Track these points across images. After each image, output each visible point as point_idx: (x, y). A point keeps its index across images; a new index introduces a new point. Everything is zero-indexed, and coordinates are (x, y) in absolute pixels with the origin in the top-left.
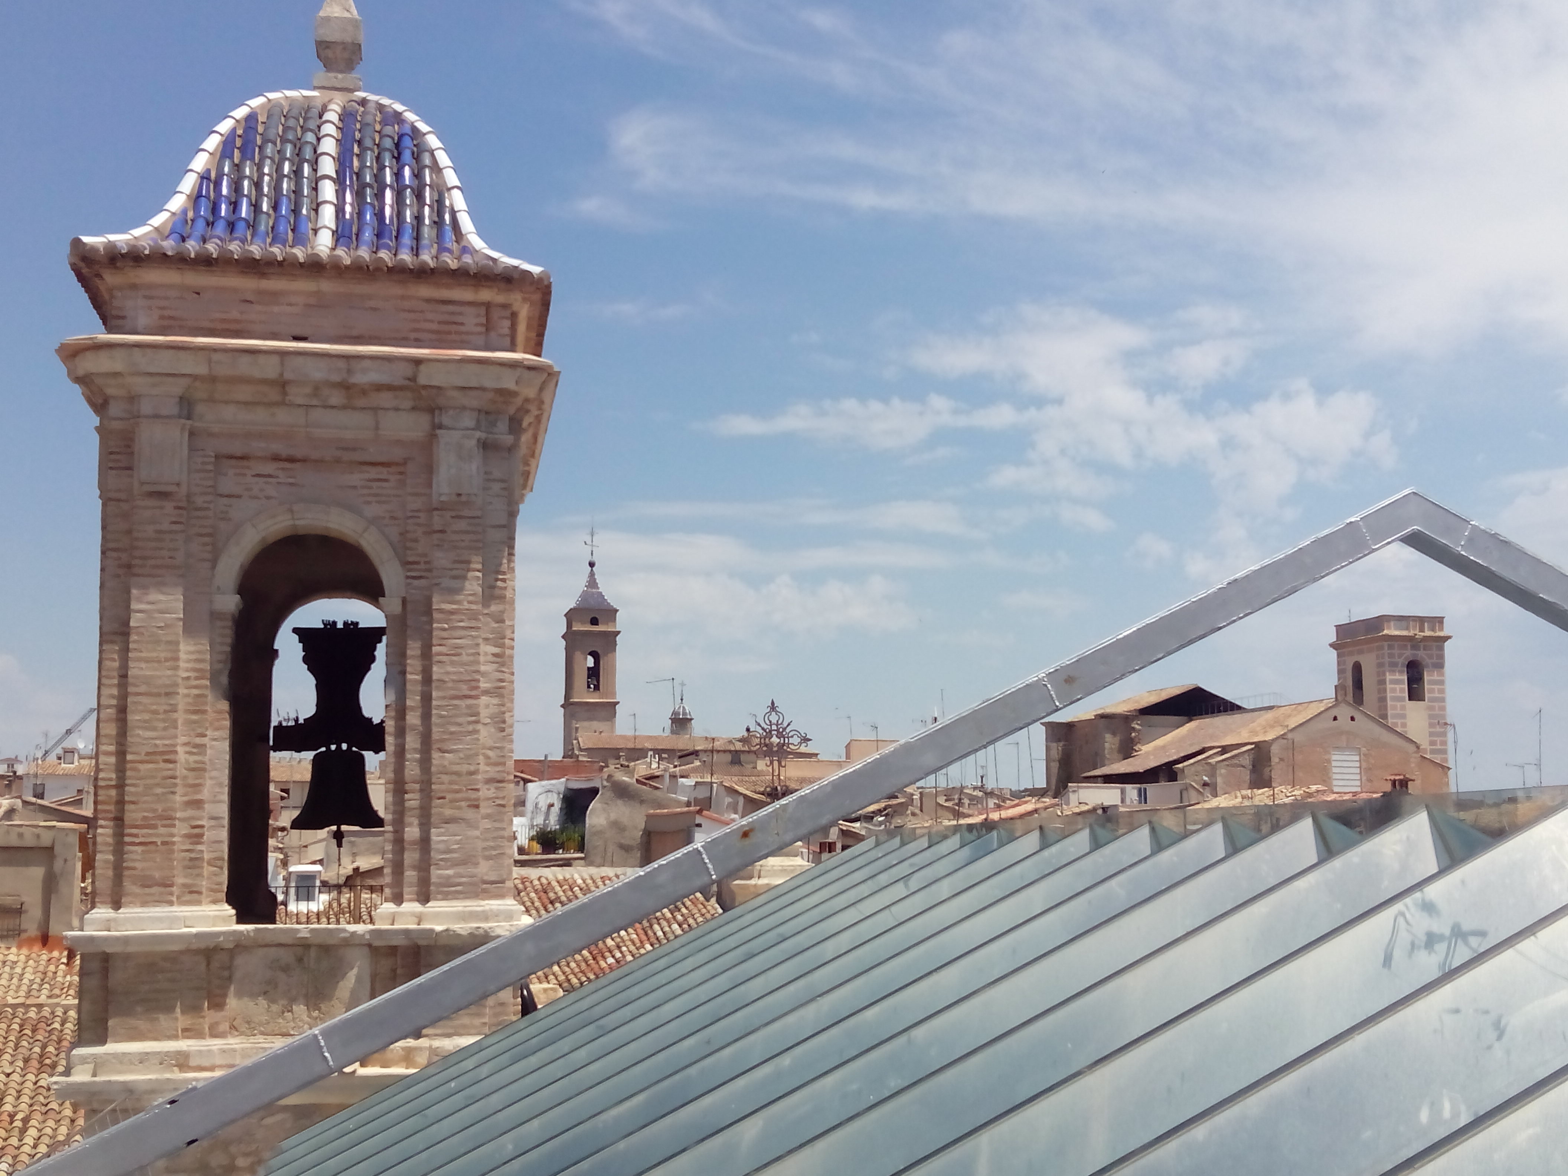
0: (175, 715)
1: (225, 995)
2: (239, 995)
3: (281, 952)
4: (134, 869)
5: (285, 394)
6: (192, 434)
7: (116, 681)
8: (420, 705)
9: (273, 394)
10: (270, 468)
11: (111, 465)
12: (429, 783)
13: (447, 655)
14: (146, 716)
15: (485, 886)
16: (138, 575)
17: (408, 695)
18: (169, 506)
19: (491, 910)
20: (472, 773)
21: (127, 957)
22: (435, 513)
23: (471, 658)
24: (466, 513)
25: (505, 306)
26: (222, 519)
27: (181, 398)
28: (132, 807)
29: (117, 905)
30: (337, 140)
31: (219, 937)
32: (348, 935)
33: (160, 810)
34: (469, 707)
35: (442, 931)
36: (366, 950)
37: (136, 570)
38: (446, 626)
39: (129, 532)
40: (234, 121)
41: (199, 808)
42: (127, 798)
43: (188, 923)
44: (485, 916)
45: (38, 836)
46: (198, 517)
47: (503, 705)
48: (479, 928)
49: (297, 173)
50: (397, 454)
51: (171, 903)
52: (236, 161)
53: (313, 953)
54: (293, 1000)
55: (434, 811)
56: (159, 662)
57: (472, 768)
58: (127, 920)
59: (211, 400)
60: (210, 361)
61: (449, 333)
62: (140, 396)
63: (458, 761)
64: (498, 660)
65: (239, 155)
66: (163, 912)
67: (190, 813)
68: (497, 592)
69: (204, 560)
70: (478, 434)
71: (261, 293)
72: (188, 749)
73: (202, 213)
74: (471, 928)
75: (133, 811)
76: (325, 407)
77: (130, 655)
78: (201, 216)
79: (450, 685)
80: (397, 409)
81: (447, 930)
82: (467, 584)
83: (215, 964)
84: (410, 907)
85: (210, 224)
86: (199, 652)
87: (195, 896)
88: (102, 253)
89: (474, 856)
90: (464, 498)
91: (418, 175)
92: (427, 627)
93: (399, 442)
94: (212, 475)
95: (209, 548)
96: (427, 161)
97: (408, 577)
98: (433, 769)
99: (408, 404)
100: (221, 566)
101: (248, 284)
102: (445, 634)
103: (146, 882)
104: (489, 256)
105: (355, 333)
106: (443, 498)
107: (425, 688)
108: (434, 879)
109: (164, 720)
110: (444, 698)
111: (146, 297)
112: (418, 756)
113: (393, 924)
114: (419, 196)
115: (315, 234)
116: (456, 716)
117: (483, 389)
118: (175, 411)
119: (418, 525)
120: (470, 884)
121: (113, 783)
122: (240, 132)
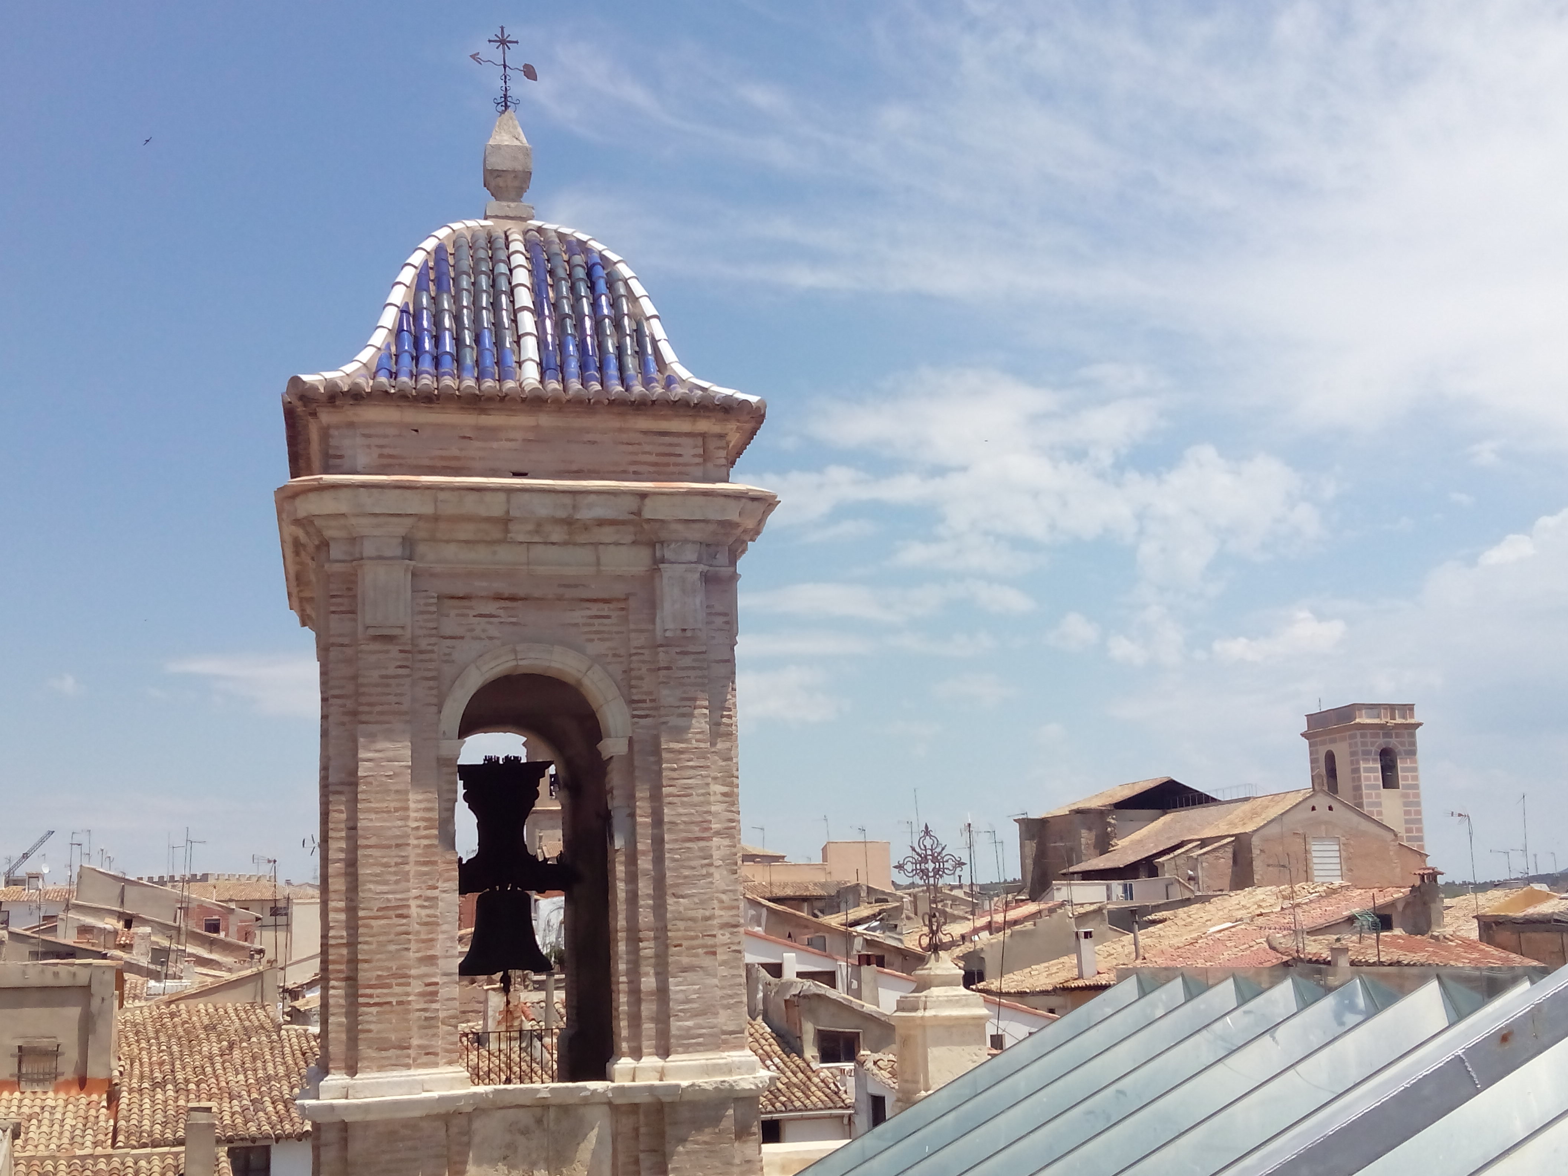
0: (407, 868)
1: (465, 1163)
2: (479, 1162)
3: (521, 1113)
4: (369, 1031)
5: (507, 531)
6: (414, 575)
7: (343, 834)
8: (650, 848)
9: (496, 533)
10: (491, 608)
11: (333, 609)
12: (665, 929)
13: (679, 796)
14: (378, 870)
15: (723, 1037)
16: (363, 723)
17: (639, 839)
18: (394, 649)
19: (733, 1062)
20: (707, 919)
21: (366, 1125)
22: (661, 649)
23: (702, 798)
24: (691, 648)
25: (721, 436)
26: (446, 662)
27: (404, 538)
28: (366, 966)
29: (352, 1071)
30: (529, 271)
31: (461, 1101)
32: (589, 1093)
33: (394, 968)
34: (701, 849)
35: (688, 1087)
36: (606, 1108)
37: (364, 718)
38: (675, 766)
39: (355, 677)
40: (425, 253)
41: (432, 965)
42: (360, 957)
43: (426, 1087)
44: (729, 1069)
45: (74, 974)
46: (422, 661)
47: (735, 846)
48: (724, 1081)
49: (495, 306)
50: (619, 590)
51: (408, 1066)
52: (433, 294)
53: (552, 1113)
54: (533, 1165)
55: (671, 959)
56: (389, 812)
57: (707, 913)
58: (365, 1086)
59: (433, 539)
60: (436, 501)
61: (668, 465)
62: (362, 537)
63: (692, 906)
64: (727, 799)
65: (434, 288)
66: (401, 1076)
67: (424, 970)
68: (723, 729)
69: (430, 705)
70: (702, 567)
71: (479, 428)
72: (419, 902)
73: (406, 348)
74: (716, 1082)
75: (365, 971)
76: (545, 543)
77: (359, 806)
78: (406, 351)
79: (682, 827)
80: (617, 544)
81: (693, 1085)
82: (694, 721)
83: (454, 1130)
84: (650, 1061)
85: (416, 359)
86: (428, 801)
87: (431, 1058)
88: (322, 391)
89: (714, 1006)
90: (689, 634)
91: (614, 304)
92: (656, 768)
93: (619, 578)
94: (435, 616)
95: (434, 692)
96: (622, 291)
97: (634, 716)
98: (669, 915)
99: (629, 538)
100: (446, 711)
101: (467, 420)
102: (674, 775)
103: (383, 1046)
104: (699, 386)
105: (574, 467)
106: (668, 634)
107: (655, 831)
108: (674, 1031)
109: (395, 873)
110: (676, 841)
111: (364, 435)
112: (651, 902)
113: (634, 1080)
114: (618, 325)
115: (520, 367)
116: (689, 859)
117: (706, 521)
118: (398, 552)
119: (644, 662)
120: (711, 1035)
121: (345, 941)
122: (431, 264)
